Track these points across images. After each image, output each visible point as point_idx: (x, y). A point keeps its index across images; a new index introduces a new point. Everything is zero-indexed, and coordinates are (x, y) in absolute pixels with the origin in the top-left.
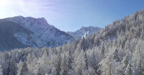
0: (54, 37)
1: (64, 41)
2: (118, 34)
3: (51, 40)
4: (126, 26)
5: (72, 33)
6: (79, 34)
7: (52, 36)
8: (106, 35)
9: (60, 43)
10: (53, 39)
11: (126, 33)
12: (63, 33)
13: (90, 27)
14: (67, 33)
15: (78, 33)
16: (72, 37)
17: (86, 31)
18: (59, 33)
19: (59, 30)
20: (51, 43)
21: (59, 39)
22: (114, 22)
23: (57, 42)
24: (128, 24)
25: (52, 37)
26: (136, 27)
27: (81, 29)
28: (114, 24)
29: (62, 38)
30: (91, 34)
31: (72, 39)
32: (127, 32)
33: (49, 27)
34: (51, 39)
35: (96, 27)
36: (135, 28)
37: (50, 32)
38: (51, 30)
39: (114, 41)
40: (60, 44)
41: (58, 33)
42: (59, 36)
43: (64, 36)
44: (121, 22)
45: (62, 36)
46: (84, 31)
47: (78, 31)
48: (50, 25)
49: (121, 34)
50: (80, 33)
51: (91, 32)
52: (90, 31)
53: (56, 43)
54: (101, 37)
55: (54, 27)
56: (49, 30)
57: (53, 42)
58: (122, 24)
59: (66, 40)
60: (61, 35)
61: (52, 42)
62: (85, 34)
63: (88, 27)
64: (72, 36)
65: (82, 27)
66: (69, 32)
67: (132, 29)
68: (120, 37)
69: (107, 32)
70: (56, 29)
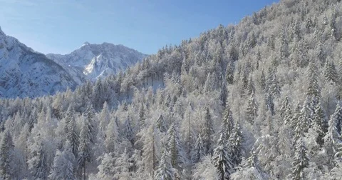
0: (18, 68)
1: (42, 77)
2: (167, 79)
3: (12, 75)
4: (184, 61)
5: (62, 58)
6: (77, 60)
7: (13, 64)
8: (144, 77)
9: (33, 81)
10: (16, 71)
11: (182, 77)
12: (40, 57)
13: (105, 45)
14: (50, 58)
15: (75, 59)
16: (61, 68)
17: (96, 53)
18: (31, 56)
19: (30, 49)
20: (10, 83)
21: (30, 71)
22: (160, 51)
23: (26, 80)
24: (187, 57)
25: (13, 67)
26: (200, 65)
27: (82, 48)
28: (161, 55)
29: (38, 70)
30: (107, 61)
31: (62, 72)
32: (184, 76)
33: (6, 42)
34: (11, 72)
35: (118, 46)
36: (199, 68)
37: (8, 53)
38: (9, 50)
39: (159, 91)
40: (31, 85)
41: (27, 57)
42: (30, 65)
43: (43, 65)
44: (174, 53)
45: (37, 65)
46: (90, 53)
47: (75, 53)
48: (8, 37)
49: (172, 79)
50: (80, 58)
51: (106, 56)
52: (105, 54)
53: (23, 83)
54: (134, 81)
55: (17, 41)
56: (5, 49)
57: (15, 80)
58: (176, 57)
59: (46, 76)
60: (34, 62)
61: (12, 80)
62: (93, 61)
63: (99, 45)
64: (61, 64)
65: (85, 43)
66: (52, 55)
67: (193, 70)
68: (171, 85)
69: (146, 70)
70: (23, 47)
